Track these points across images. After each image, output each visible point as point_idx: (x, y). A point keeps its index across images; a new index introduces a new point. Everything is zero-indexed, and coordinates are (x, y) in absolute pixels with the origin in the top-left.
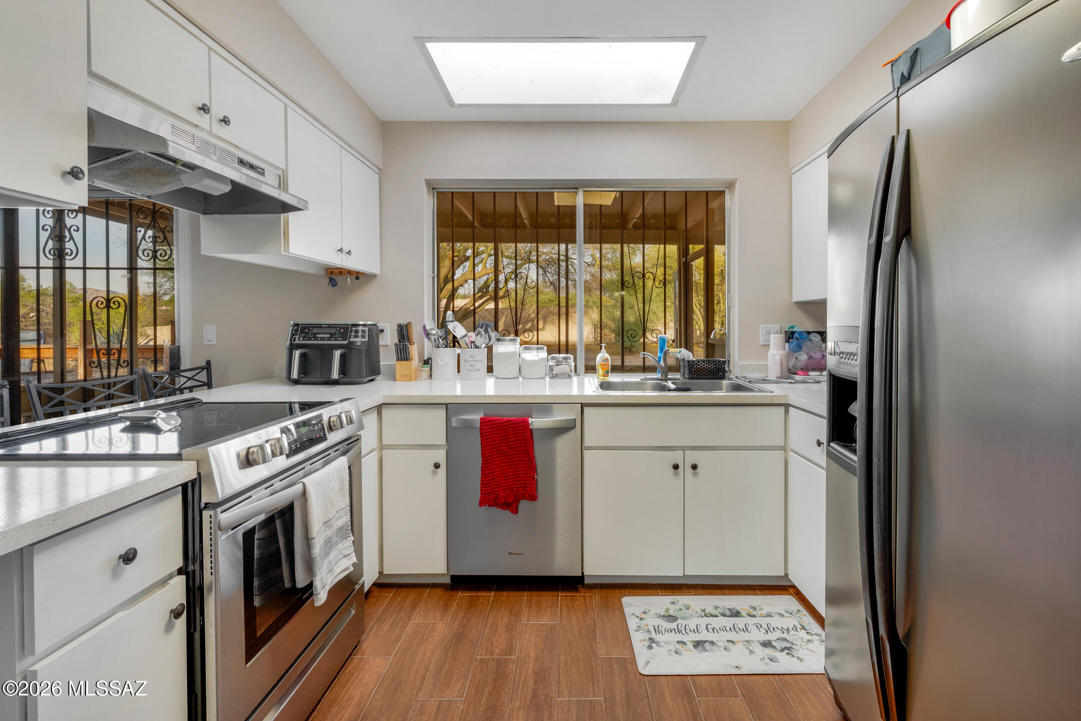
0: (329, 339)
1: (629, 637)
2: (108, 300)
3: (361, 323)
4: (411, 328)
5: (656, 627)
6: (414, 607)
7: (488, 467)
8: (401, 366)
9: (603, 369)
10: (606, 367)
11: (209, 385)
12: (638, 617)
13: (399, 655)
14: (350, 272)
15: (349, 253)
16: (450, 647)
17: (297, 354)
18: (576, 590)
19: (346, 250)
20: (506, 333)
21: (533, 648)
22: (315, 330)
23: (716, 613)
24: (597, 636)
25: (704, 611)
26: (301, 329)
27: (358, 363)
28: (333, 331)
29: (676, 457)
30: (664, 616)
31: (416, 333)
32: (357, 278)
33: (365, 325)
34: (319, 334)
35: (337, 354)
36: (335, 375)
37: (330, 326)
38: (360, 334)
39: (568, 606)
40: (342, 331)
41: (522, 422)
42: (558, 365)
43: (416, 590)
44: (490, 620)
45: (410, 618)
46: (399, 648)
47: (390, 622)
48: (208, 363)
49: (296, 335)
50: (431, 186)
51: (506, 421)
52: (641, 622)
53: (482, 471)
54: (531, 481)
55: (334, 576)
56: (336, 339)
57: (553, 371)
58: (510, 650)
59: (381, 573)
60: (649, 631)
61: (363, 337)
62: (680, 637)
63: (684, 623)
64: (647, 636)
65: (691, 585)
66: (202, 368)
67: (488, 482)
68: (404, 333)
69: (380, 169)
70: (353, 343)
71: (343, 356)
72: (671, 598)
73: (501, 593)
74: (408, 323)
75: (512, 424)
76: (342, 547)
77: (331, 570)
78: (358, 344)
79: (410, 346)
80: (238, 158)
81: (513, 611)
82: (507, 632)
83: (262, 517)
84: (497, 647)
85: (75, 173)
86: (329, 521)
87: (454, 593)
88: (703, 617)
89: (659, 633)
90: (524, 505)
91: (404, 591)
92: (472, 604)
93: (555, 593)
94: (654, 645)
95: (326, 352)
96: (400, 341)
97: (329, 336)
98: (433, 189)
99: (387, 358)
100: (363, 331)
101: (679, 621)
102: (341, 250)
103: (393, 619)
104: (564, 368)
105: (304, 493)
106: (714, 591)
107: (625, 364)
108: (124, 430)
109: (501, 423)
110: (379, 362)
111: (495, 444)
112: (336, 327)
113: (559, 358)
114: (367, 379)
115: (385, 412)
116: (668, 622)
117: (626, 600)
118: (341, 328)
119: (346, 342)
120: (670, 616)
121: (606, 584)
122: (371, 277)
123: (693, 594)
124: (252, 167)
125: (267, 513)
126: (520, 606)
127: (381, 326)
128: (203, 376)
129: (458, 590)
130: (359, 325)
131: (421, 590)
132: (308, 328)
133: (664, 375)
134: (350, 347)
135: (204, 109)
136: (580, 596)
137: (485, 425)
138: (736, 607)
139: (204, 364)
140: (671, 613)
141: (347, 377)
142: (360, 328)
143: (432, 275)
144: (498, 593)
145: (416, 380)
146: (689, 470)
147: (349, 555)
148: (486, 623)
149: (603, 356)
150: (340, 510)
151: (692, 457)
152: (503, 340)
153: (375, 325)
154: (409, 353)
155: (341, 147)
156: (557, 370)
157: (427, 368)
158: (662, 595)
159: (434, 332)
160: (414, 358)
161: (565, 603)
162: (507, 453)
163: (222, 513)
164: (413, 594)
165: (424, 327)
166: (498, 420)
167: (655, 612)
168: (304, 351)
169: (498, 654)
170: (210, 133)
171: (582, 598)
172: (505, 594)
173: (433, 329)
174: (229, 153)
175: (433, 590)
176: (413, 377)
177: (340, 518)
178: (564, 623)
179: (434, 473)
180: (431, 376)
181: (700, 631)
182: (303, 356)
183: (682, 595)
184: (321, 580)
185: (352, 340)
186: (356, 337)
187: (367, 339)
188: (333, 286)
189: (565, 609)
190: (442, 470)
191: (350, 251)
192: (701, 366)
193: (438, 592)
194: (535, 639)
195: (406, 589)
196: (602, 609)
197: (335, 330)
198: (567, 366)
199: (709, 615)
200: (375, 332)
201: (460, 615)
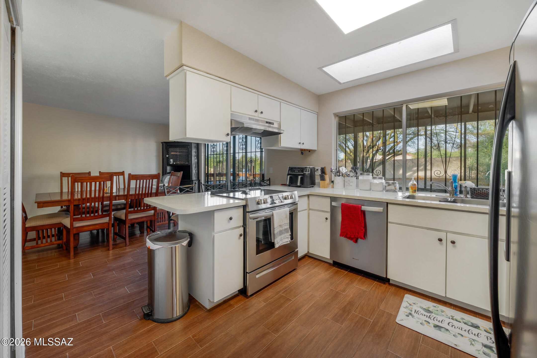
0: (298, 172)
1: (399, 308)
2: (251, 161)
3: (308, 167)
4: (326, 169)
5: (416, 311)
6: (317, 266)
7: (343, 222)
8: (322, 182)
9: (412, 189)
10: (414, 188)
11: (269, 185)
12: (409, 304)
13: (305, 277)
14: (307, 150)
15: (303, 144)
16: (323, 281)
17: (289, 176)
18: (384, 283)
19: (302, 143)
20: (367, 171)
21: (353, 294)
22: (294, 169)
23: (461, 321)
24: (384, 302)
25: (452, 316)
26: (291, 169)
27: (307, 181)
28: (299, 169)
29: (442, 235)
30: (425, 309)
31: (328, 171)
32: (309, 152)
33: (309, 168)
34: (295, 170)
35: (300, 177)
36: (299, 184)
37: (299, 168)
38: (307, 171)
39: (376, 287)
40: (302, 170)
41: (357, 207)
42: (389, 186)
43: (320, 262)
44: (341, 280)
45: (314, 269)
46: (307, 275)
47: (307, 268)
48: (270, 178)
49: (289, 171)
50: (336, 115)
51: (351, 206)
52: (409, 306)
53: (341, 223)
54: (361, 231)
55: (283, 242)
56: (300, 172)
57: (386, 188)
58: (344, 291)
59: (308, 252)
60: (411, 311)
61: (308, 172)
62: (428, 319)
63: (435, 316)
64: (409, 312)
65: (453, 304)
66: (268, 180)
67: (343, 228)
68: (323, 171)
69: (317, 113)
70: (305, 174)
71: (301, 178)
72: (435, 305)
73: (350, 273)
74: (325, 167)
75: (353, 207)
76: (286, 235)
77: (281, 240)
78: (307, 174)
79: (325, 175)
80: (266, 121)
81: (352, 280)
82: (345, 285)
83: (263, 218)
84: (339, 288)
85: (228, 135)
86: (281, 225)
87: (332, 267)
88: (450, 318)
89: (417, 313)
90: (360, 240)
91: (316, 260)
92: (337, 273)
93: (373, 281)
94: (410, 316)
95: (297, 176)
96: (321, 174)
97: (298, 171)
98: (337, 116)
99: (317, 180)
100: (308, 170)
101: (433, 314)
102: (300, 143)
103: (309, 267)
104: (392, 187)
105: (273, 215)
106: (468, 313)
107: (432, 188)
108: (241, 193)
109: (349, 206)
110: (315, 181)
111: (347, 214)
112: (300, 168)
113: (390, 183)
114: (309, 186)
115: (310, 197)
116: (425, 312)
117: (407, 296)
118: (301, 169)
119: (303, 173)
120: (429, 310)
121: (401, 287)
122: (314, 151)
123: (452, 308)
124: (270, 123)
125: (265, 217)
126: (356, 279)
127: (316, 168)
128: (268, 182)
129: (334, 266)
130: (307, 168)
131: (321, 262)
132: (292, 169)
133: (451, 195)
134: (304, 175)
135: (256, 111)
136: (384, 287)
137: (343, 206)
138: (479, 324)
139: (269, 179)
140: (430, 309)
141: (303, 185)
142: (307, 169)
143: (336, 149)
144: (349, 273)
145: (327, 188)
146: (450, 244)
147: (288, 238)
148: (339, 280)
149: (413, 183)
150: (286, 224)
151: (451, 237)
152: (363, 174)
153: (314, 168)
154: (324, 178)
155: (301, 109)
156: (388, 188)
157: (332, 184)
158: (430, 302)
159: (334, 170)
160: (327, 180)
161: (376, 286)
162: (351, 218)
163: (251, 214)
164: (318, 262)
165: (331, 168)
166: (348, 205)
167: (420, 305)
168: (291, 176)
169: (338, 290)
170: (258, 117)
171: (385, 287)
172: (352, 274)
173: (334, 169)
174: (263, 121)
175: (326, 264)
176: (326, 187)
177: (286, 226)
178: (371, 292)
179: (326, 221)
180: (333, 187)
181: (442, 322)
182: (290, 177)
183: (443, 306)
184: (277, 241)
185: (305, 173)
186: (306, 172)
187: (309, 173)
188: (302, 154)
189: (374, 288)
190: (329, 220)
191: (303, 143)
192: (481, 192)
193: (326, 265)
194: (355, 292)
195: (317, 260)
196: (392, 294)
197: (300, 169)
198: (393, 187)
199: (455, 319)
200: (313, 171)
201: (331, 274)
